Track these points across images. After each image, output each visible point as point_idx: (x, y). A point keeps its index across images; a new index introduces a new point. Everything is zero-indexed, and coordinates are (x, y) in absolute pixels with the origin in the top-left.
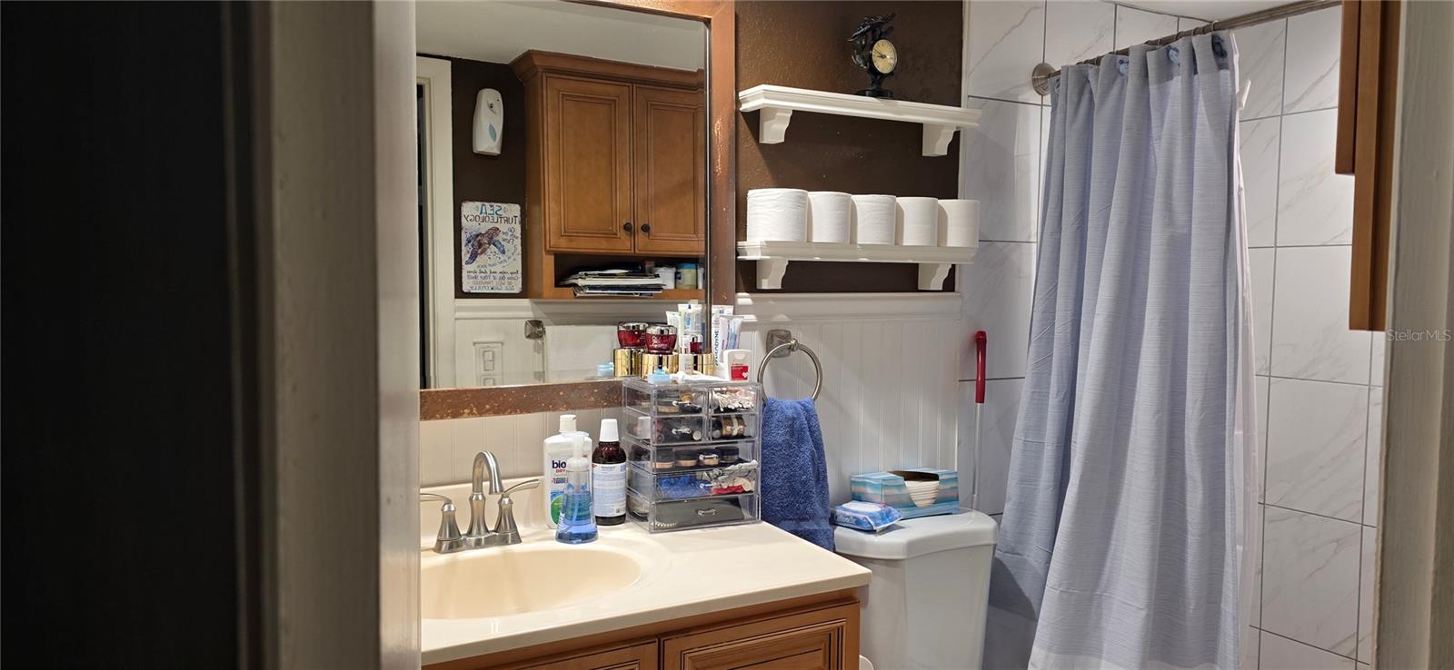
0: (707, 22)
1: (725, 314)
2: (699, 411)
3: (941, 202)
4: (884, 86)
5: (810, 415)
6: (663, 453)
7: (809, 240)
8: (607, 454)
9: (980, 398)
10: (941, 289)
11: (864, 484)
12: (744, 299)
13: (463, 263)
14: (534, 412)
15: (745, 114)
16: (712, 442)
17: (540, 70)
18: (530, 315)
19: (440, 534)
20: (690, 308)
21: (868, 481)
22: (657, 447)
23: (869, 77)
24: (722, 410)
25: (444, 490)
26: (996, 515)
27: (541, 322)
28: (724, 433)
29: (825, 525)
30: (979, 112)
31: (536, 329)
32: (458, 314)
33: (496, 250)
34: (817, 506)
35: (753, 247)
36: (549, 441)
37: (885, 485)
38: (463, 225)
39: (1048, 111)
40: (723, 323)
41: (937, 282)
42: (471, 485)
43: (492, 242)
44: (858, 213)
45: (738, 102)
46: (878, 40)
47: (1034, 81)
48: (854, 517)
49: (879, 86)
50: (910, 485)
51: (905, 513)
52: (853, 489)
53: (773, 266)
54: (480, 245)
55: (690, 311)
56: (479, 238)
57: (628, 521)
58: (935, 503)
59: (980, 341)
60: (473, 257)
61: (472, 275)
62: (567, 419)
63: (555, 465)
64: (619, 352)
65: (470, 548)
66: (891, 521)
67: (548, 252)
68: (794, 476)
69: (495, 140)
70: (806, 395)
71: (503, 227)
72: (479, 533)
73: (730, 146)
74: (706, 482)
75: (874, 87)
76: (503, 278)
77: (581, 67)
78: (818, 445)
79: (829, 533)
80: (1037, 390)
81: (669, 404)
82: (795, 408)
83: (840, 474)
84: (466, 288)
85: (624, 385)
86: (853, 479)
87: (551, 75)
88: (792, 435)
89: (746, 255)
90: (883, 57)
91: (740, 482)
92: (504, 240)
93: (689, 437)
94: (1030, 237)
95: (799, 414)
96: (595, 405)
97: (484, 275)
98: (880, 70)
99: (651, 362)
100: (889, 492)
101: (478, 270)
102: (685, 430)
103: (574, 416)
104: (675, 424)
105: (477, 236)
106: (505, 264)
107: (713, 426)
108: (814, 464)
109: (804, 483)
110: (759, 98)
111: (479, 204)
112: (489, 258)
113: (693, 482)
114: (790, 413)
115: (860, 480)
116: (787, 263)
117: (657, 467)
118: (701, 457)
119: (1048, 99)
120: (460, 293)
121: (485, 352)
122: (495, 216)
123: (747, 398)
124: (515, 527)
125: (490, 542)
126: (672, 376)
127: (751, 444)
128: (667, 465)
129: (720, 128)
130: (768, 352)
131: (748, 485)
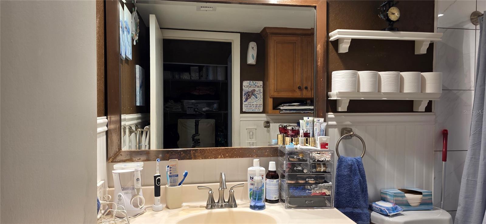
0: (315, 7)
1: (320, 122)
2: (306, 161)
3: (422, 73)
4: (395, 25)
5: (359, 164)
6: (291, 177)
7: (358, 91)
8: (272, 175)
9: (445, 159)
10: (424, 111)
11: (386, 194)
12: (331, 115)
13: (243, 102)
14: (244, 157)
15: (332, 42)
16: (312, 174)
17: (269, 34)
18: (265, 119)
19: (207, 202)
20: (308, 119)
21: (388, 193)
22: (288, 174)
23: (388, 23)
24: (316, 161)
25: (209, 185)
26: (453, 212)
27: (269, 122)
28: (317, 170)
29: (366, 211)
30: (442, 34)
31: (267, 124)
32: (241, 119)
33: (254, 97)
34: (362, 202)
35: (334, 94)
36: (250, 169)
37: (395, 195)
38: (243, 89)
39: (478, 32)
40: (318, 125)
41: (422, 108)
42: (219, 184)
43: (253, 94)
44: (382, 80)
45: (328, 37)
46: (392, 7)
47: (471, 19)
48: (380, 209)
49: (392, 26)
50: (407, 195)
51: (405, 208)
52: (382, 195)
53: (343, 102)
54: (249, 95)
55: (308, 120)
56: (249, 93)
57: (280, 202)
58: (420, 205)
59: (445, 134)
60: (246, 100)
61: (246, 106)
62: (256, 161)
63: (251, 178)
64: (279, 135)
65: (218, 207)
66: (397, 212)
67: (270, 97)
68: (352, 189)
69: (254, 59)
70: (358, 155)
71: (257, 89)
72: (222, 203)
73: (324, 55)
74: (309, 190)
75: (390, 27)
76: (256, 107)
77: (283, 31)
78: (363, 176)
79: (367, 214)
80: (474, 157)
81: (293, 158)
82: (352, 161)
83: (376, 189)
84: (244, 110)
85: (279, 149)
86: (381, 191)
87: (273, 35)
88: (351, 171)
89: (331, 98)
90: (393, 14)
91: (324, 191)
92: (257, 94)
93: (302, 171)
94: (471, 88)
95: (354, 163)
96: (268, 156)
97: (250, 106)
98: (392, 19)
99: (288, 141)
100: (397, 198)
101: (248, 104)
102: (300, 168)
103: (259, 160)
104: (297, 166)
105: (248, 92)
106: (257, 102)
107: (312, 167)
108: (361, 185)
109: (356, 192)
110: (337, 35)
111: (249, 81)
112: (252, 100)
113: (304, 189)
114: (350, 163)
115: (384, 192)
116: (349, 101)
117: (289, 182)
118: (307, 180)
119: (478, 27)
120: (242, 112)
121: (250, 132)
122: (254, 85)
123: (328, 156)
124: (235, 201)
125: (226, 206)
126: (295, 146)
127: (330, 176)
128: (293, 182)
129: (319, 48)
130: (341, 137)
131: (328, 193)
